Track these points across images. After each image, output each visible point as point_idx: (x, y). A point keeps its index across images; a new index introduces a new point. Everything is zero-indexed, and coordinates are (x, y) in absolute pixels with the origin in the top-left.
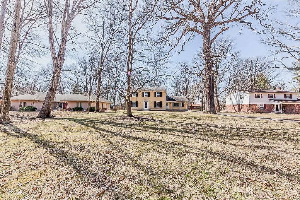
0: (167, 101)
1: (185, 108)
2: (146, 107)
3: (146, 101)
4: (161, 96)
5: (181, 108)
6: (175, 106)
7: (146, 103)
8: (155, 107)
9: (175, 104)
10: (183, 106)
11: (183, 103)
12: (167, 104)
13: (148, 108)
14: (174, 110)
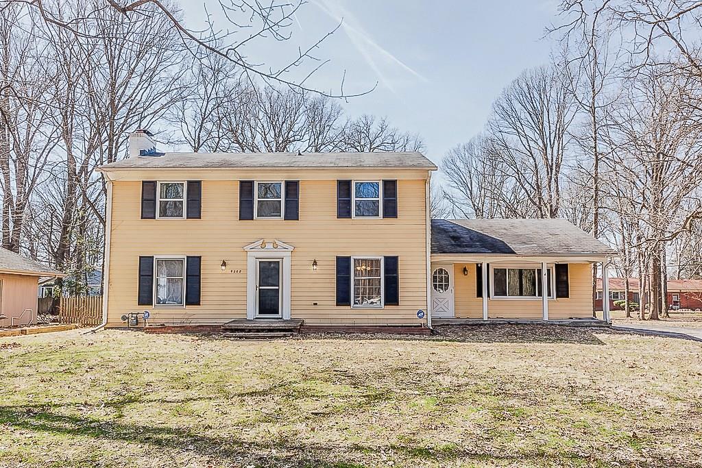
0: (438, 249)
1: (579, 304)
2: (268, 304)
3: (269, 254)
4: (391, 211)
5: (547, 307)
6: (501, 290)
7: (269, 272)
8: (343, 299)
9: (500, 274)
10: (563, 290)
11: (562, 269)
12: (440, 280)
13: (286, 311)
14: (493, 325)
